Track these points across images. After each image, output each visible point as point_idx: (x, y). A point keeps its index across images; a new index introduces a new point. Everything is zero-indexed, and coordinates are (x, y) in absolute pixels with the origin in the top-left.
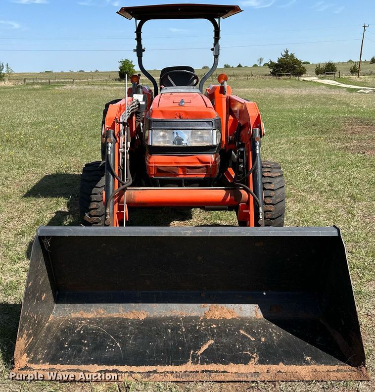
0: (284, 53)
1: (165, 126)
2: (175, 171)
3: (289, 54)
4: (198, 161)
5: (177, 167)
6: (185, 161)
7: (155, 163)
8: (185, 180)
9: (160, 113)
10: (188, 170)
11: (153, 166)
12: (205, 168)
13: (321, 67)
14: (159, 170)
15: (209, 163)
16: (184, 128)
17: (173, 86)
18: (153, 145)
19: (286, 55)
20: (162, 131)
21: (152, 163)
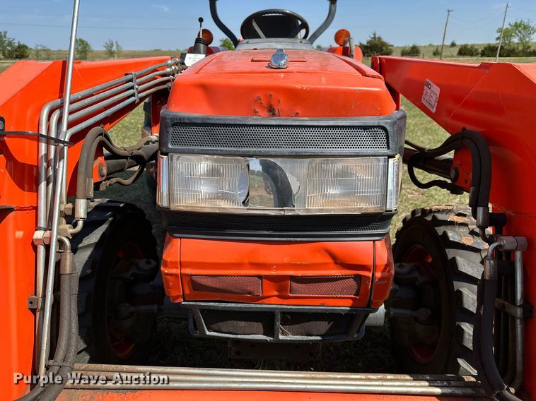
0: (372, 36)
1: (216, 142)
2: (249, 289)
3: (377, 36)
4: (330, 260)
5: (260, 277)
6: (286, 260)
7: (182, 265)
8: (285, 313)
9: (199, 93)
10: (294, 284)
11: (176, 275)
12: (352, 282)
13: (407, 49)
14: (197, 287)
15: (365, 268)
16: (286, 150)
17: (259, 37)
18: (173, 207)
19: (375, 38)
20: (207, 159)
21: (174, 265)
